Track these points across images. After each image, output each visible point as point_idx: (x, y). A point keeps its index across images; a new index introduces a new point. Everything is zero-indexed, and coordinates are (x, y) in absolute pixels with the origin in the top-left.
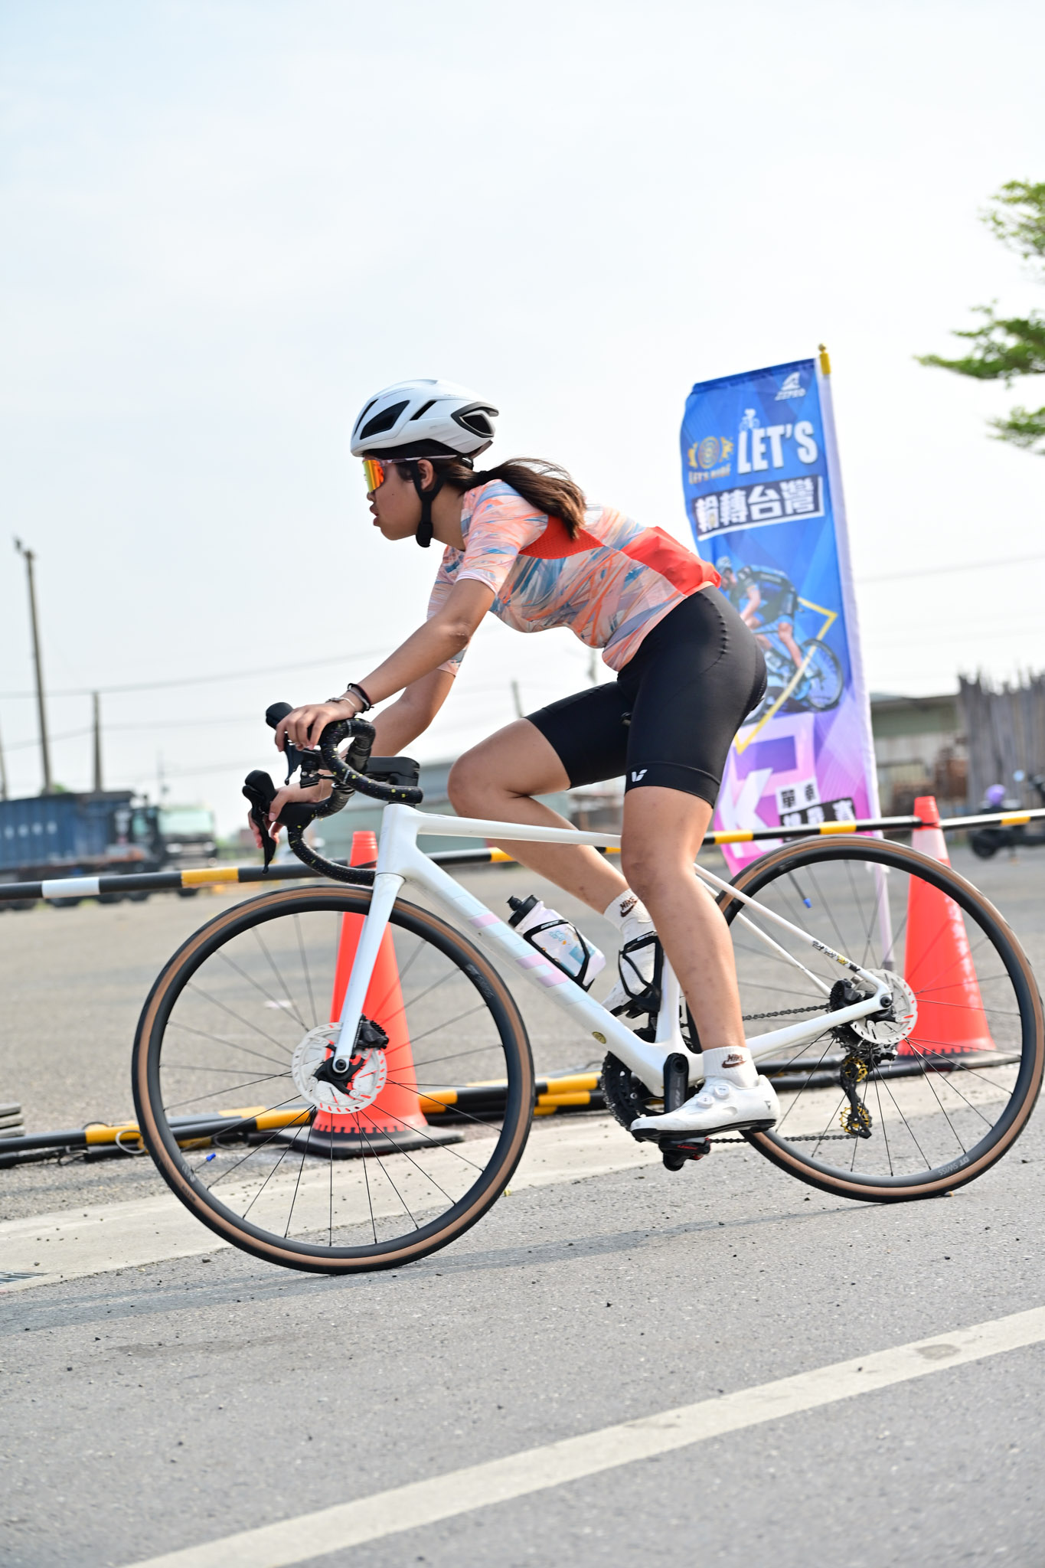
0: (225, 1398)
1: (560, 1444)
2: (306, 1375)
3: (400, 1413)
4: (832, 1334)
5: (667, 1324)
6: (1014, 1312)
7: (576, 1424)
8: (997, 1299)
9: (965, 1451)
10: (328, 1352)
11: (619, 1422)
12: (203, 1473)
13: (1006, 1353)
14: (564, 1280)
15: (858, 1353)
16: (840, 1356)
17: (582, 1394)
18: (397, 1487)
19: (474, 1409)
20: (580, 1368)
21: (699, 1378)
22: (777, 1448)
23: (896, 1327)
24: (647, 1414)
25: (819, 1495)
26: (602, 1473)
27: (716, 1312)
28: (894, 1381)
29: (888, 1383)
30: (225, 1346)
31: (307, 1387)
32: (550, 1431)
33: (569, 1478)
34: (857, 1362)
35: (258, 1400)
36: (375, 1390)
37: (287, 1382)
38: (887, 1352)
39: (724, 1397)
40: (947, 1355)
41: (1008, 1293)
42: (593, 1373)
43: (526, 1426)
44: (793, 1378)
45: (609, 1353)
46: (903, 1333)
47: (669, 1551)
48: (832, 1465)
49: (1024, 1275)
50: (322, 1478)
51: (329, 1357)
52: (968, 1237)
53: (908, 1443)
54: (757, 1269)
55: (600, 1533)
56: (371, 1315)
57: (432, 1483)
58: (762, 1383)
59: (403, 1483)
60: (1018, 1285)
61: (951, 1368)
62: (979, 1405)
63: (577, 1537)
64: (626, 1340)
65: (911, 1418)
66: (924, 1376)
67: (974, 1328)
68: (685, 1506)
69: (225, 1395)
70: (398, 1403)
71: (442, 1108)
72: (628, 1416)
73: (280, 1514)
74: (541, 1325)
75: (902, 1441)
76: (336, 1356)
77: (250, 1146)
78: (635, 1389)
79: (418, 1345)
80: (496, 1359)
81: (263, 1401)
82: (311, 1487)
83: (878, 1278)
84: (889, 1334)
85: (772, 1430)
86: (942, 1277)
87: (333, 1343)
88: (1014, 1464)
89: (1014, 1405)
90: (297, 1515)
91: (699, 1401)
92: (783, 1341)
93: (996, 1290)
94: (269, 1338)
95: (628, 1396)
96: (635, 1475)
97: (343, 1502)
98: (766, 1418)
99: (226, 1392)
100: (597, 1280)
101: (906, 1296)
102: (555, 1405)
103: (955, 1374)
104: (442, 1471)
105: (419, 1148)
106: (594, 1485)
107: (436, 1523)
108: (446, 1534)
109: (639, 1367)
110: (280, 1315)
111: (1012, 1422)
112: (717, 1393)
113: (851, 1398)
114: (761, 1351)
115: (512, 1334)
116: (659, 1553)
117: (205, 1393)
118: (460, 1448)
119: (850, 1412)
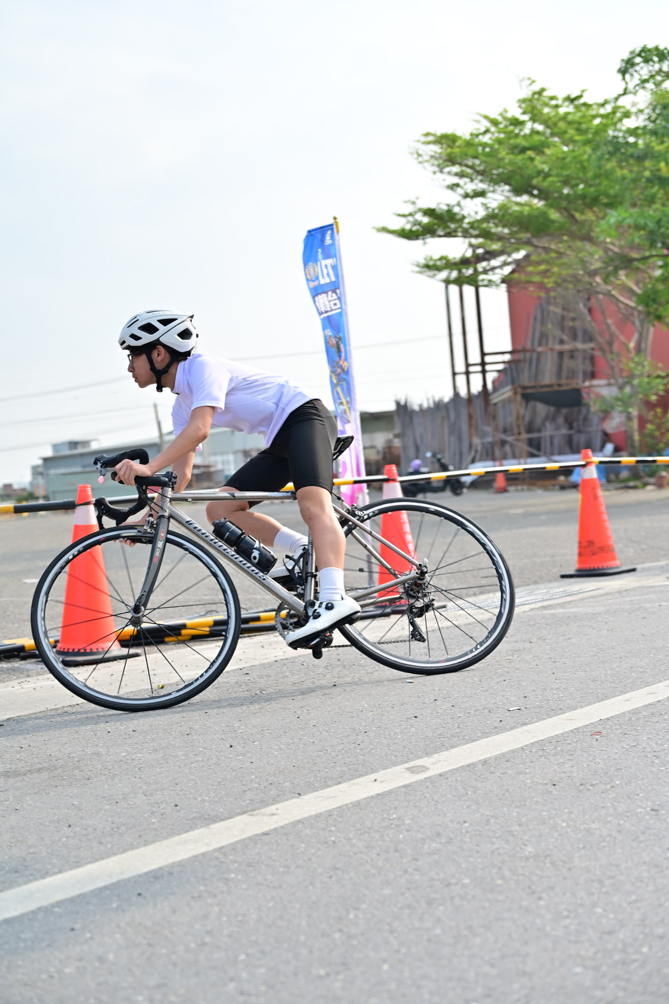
0: (19, 804)
1: (212, 826)
2: (64, 789)
3: (119, 810)
4: (357, 760)
5: (265, 756)
6: (456, 747)
7: (220, 814)
8: (446, 739)
9: (439, 825)
10: (75, 776)
11: (244, 813)
12: (9, 847)
13: (455, 769)
14: (204, 732)
15: (374, 771)
16: (363, 773)
17: (221, 797)
18: (121, 853)
19: (162, 807)
20: (219, 782)
21: (286, 787)
22: (335, 826)
23: (392, 756)
24: (259, 808)
25: (361, 852)
26: (238, 842)
27: (292, 749)
28: (395, 786)
29: (392, 788)
30: (16, 774)
31: (65, 796)
32: (205, 819)
33: (219, 845)
34: (373, 776)
35: (37, 804)
36: (104, 797)
37: (54, 793)
38: (389, 770)
39: (301, 797)
40: (422, 771)
41: (452, 736)
42: (226, 785)
43: (192, 816)
44: (338, 786)
45: (234, 774)
46: (396, 759)
47: (280, 887)
48: (366, 835)
49: (458, 725)
50: (79, 848)
51: (76, 779)
52: (425, 705)
53: (407, 822)
54: (311, 725)
55: (240, 877)
56: (98, 754)
57: (142, 850)
58: (322, 789)
59: (125, 851)
60: (456, 731)
61: (425, 778)
62: (443, 799)
63: (227, 880)
64: (243, 766)
65: (407, 807)
66: (411, 783)
67: (435, 756)
68: (286, 860)
69: (19, 802)
70: (118, 805)
71: (128, 638)
72: (249, 809)
73: (56, 870)
74: (194, 758)
75: (403, 820)
76: (79, 778)
77: (21, 660)
78: (251, 793)
79: (126, 771)
80: (171, 778)
81: (41, 805)
82: (73, 854)
83: (379, 729)
84: (389, 760)
85: (330, 815)
86: (414, 727)
87: (77, 771)
88: (467, 832)
89: (463, 799)
90: (66, 870)
91: (288, 800)
92: (331, 765)
93: (445, 734)
94: (41, 768)
95: (248, 798)
96: (256, 843)
97: (92, 862)
98: (327, 809)
99: (20, 800)
100: (223, 732)
101: (395, 738)
102: (207, 804)
103: (428, 782)
104: (146, 843)
105: (116, 660)
106: (234, 849)
107: (146, 873)
108: (152, 880)
109: (252, 781)
110: (46, 755)
111: (463, 808)
112: (297, 795)
113: (372, 797)
114: (319, 771)
115: (179, 764)
116: (275, 888)
117: (7, 801)
118: (156, 829)
119: (373, 804)
